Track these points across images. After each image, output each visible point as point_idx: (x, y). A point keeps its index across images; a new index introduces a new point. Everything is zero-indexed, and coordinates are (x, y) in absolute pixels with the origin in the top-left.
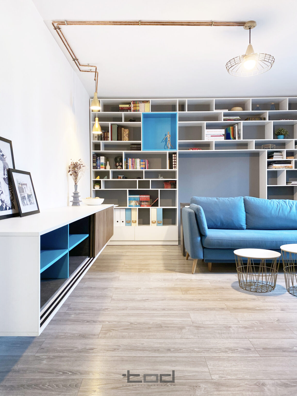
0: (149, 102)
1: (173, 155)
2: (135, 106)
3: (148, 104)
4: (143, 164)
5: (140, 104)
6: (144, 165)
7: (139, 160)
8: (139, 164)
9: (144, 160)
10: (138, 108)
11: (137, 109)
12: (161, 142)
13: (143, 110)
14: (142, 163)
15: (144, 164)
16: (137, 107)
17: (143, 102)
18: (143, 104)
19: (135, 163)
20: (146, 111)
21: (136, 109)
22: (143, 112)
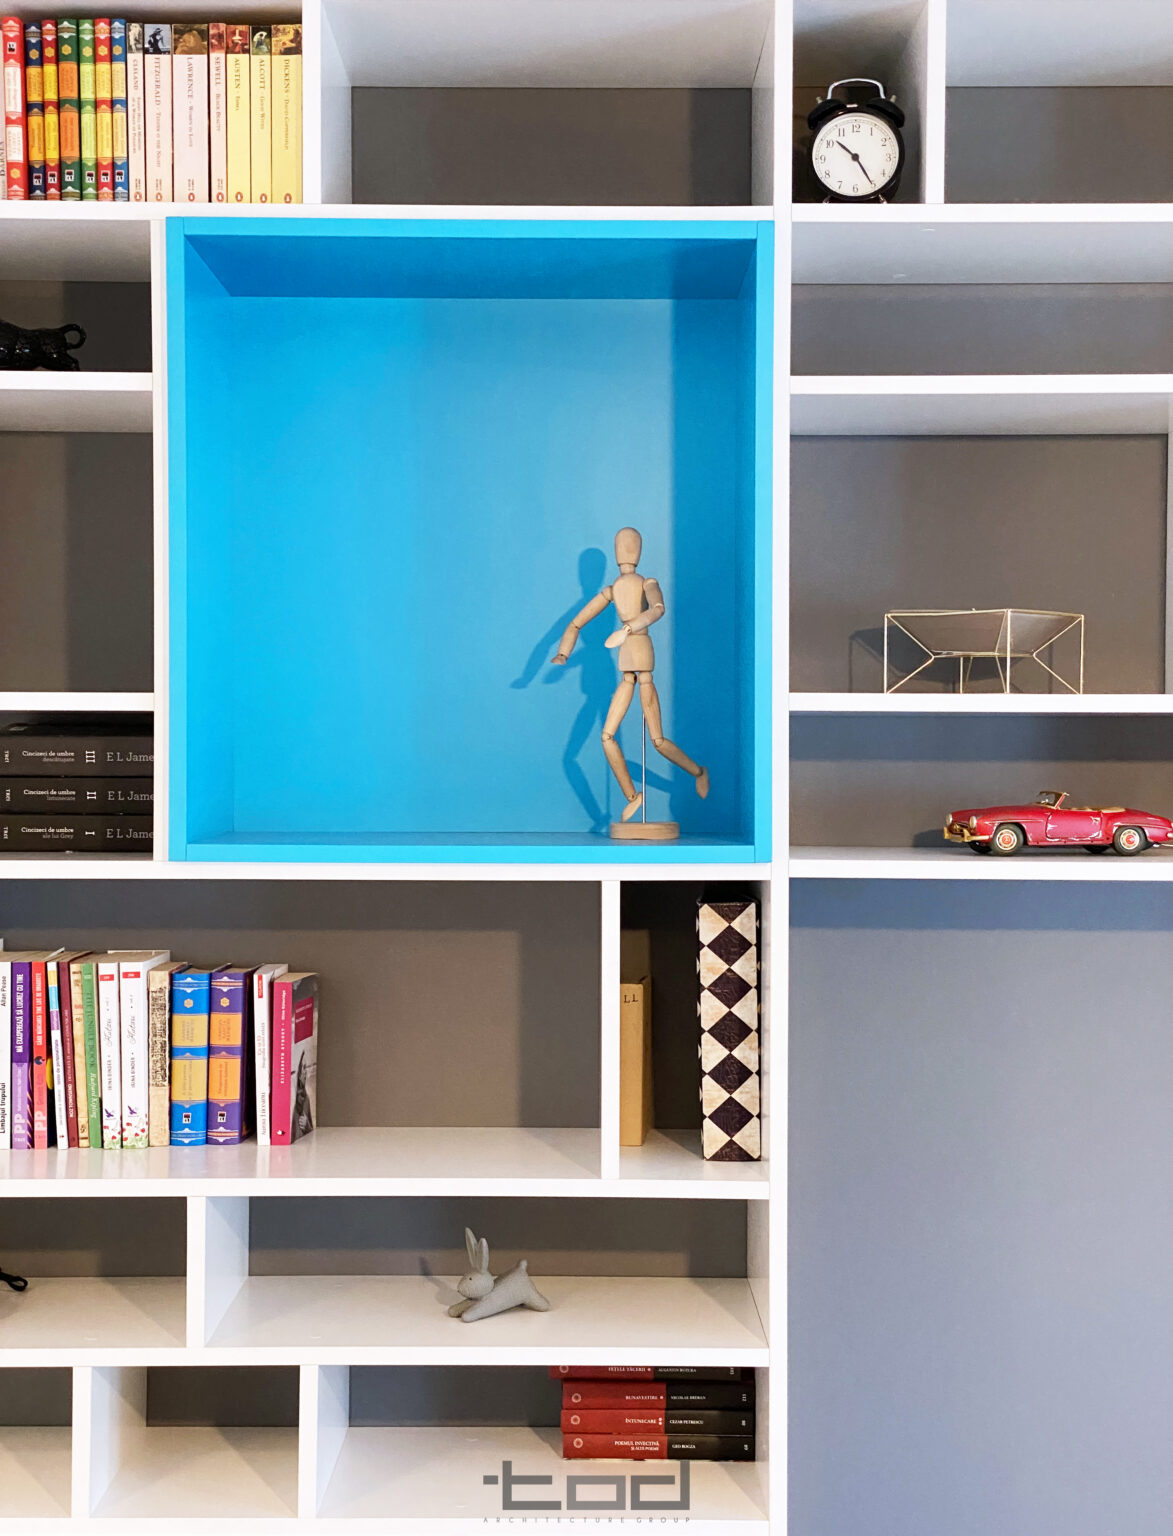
0: (284, 36)
1: (705, 911)
2: (59, 105)
3: (279, 60)
4: (210, 1051)
5: (135, 57)
6: (235, 1065)
7: (135, 990)
8: (137, 1048)
9: (226, 983)
10: (97, 140)
11: (89, 155)
12: (518, 674)
13: (192, 167)
14: (192, 1029)
15: (230, 1050)
16: (88, 117)
17: (190, 39)
18: (189, 66)
19: (79, 1029)
20: (238, 183)
21: (71, 154)
22: (182, 209)
